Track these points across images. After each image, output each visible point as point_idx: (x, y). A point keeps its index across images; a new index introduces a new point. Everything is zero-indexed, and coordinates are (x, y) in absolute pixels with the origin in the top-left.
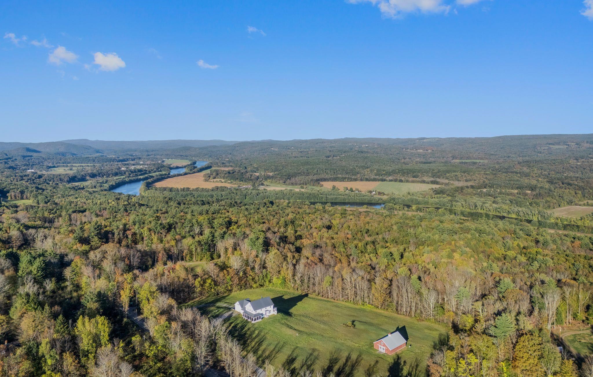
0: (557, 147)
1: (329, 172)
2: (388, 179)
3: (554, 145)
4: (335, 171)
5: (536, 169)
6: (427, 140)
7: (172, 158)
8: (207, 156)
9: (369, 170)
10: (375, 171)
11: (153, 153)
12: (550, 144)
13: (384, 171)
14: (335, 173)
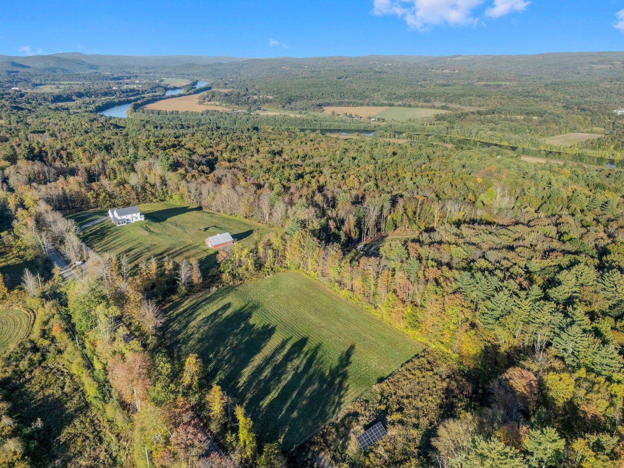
0: (599, 66)
1: (335, 96)
2: (396, 104)
3: (597, 64)
4: (342, 95)
5: (559, 93)
6: (461, 58)
7: (172, 77)
8: (210, 75)
9: (379, 93)
10: (386, 95)
11: (153, 70)
12: (592, 63)
13: (394, 94)
14: (341, 96)
